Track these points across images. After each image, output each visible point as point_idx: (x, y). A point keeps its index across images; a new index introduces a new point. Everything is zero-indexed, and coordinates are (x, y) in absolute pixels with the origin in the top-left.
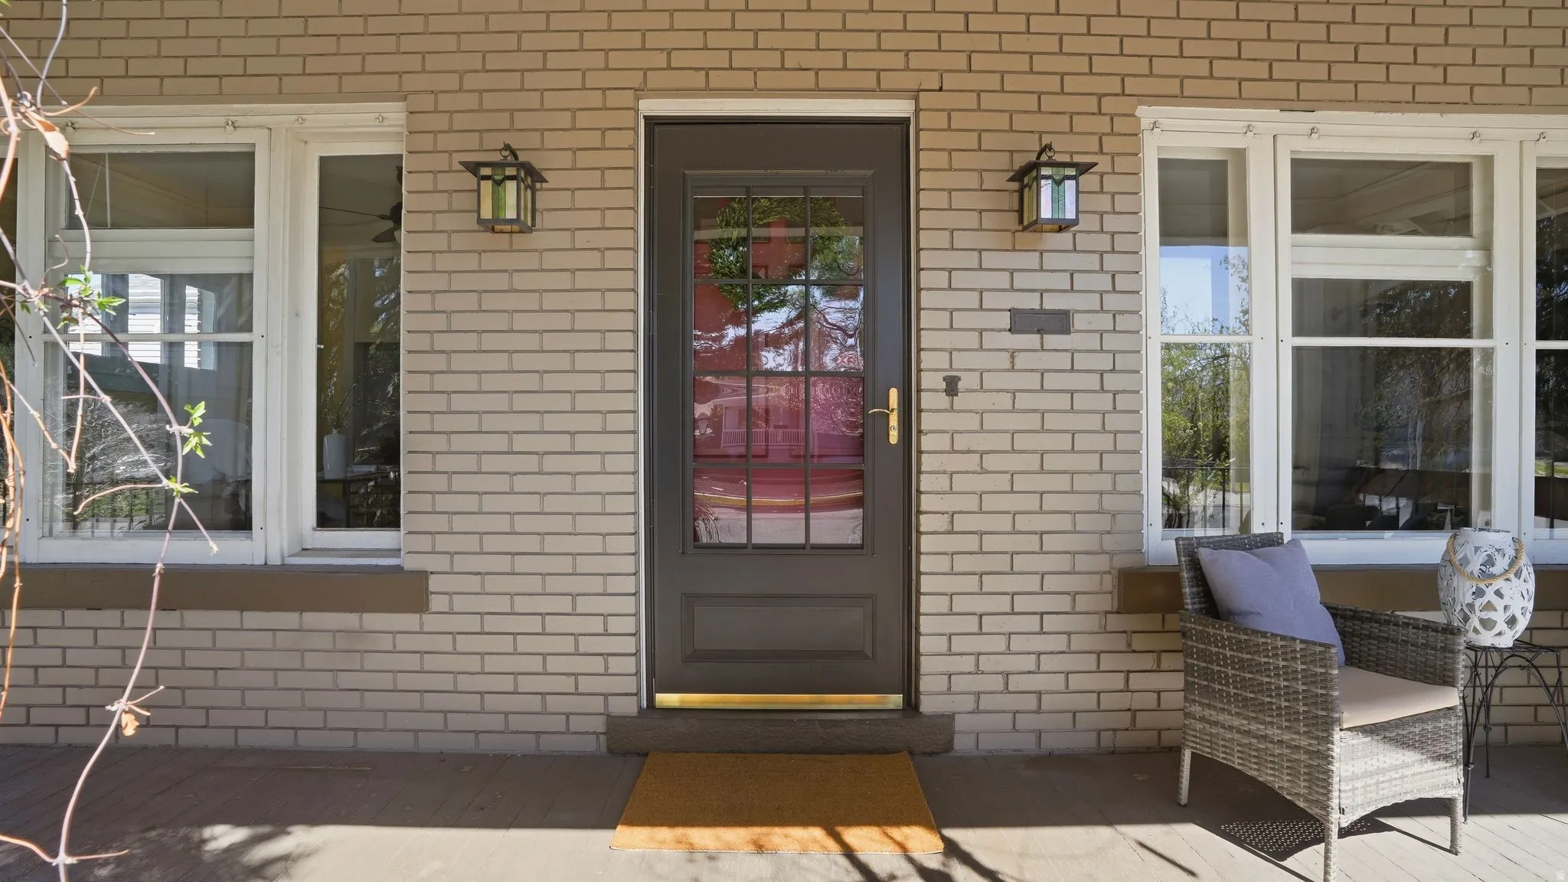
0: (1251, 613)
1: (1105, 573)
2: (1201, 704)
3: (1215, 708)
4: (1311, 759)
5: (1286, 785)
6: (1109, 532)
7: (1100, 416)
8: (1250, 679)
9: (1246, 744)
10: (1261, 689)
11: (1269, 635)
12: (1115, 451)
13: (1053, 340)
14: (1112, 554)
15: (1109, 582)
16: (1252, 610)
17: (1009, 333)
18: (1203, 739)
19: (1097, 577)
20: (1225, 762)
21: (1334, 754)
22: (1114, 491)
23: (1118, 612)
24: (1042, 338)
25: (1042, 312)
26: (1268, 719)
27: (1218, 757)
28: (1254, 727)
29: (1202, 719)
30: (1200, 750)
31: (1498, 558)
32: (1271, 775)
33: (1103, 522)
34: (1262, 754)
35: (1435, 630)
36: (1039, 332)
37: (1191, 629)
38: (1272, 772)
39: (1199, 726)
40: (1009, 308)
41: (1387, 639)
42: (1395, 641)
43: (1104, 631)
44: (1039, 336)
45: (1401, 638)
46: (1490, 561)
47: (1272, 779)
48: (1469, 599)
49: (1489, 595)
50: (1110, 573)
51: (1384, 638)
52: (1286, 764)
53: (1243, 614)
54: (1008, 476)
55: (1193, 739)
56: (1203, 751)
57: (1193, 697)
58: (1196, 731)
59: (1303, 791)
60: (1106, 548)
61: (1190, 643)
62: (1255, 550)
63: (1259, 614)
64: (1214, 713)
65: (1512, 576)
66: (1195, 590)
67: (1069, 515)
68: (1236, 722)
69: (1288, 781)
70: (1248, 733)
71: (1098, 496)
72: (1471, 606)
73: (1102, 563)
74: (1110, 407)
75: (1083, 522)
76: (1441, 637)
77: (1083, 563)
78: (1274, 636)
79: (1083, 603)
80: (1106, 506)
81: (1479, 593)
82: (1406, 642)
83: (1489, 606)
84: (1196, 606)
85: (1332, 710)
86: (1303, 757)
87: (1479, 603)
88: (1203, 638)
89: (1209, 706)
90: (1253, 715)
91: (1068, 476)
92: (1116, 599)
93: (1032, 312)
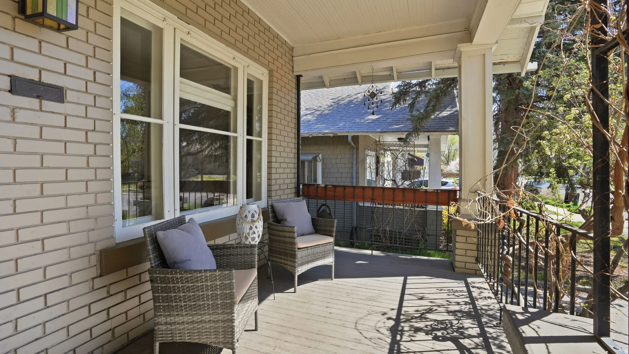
0: (186, 260)
1: (91, 255)
2: (165, 316)
3: (173, 316)
4: (224, 324)
5: (213, 340)
6: (93, 230)
7: (85, 158)
8: (193, 295)
9: (191, 328)
10: (199, 298)
11: (203, 271)
12: (96, 179)
13: (48, 105)
14: (95, 242)
15: (94, 260)
16: (187, 259)
17: (9, 94)
18: (167, 334)
19: (87, 258)
20: (180, 341)
21: (235, 318)
22: (96, 204)
23: (101, 276)
24: (41, 103)
25: (40, 83)
26: (203, 312)
27: (177, 340)
28: (195, 319)
29: (166, 323)
30: (165, 340)
31: (255, 214)
32: (205, 338)
33: (90, 224)
34: (200, 330)
35: (247, 247)
36: (38, 97)
37: (157, 277)
38: (206, 337)
39: (164, 327)
40: (9, 74)
41: (230, 255)
42: (233, 255)
43: (93, 290)
44: (38, 100)
45: (235, 253)
46: (253, 216)
47: (206, 340)
48: (248, 231)
49: (254, 229)
50: (94, 254)
51: (229, 255)
52: (212, 331)
53: (183, 262)
54: (11, 202)
55: (161, 336)
56: (167, 340)
57: (159, 314)
58: (163, 331)
59: (221, 340)
60: (91, 240)
61: (156, 285)
62: (180, 227)
63: (190, 260)
64: (172, 318)
65: (259, 220)
66: (155, 254)
67: (65, 223)
68: (186, 319)
69: (214, 338)
70: (192, 322)
71: (85, 208)
72: (248, 234)
73: (90, 249)
74: (92, 153)
75: (74, 227)
76: (249, 249)
77: (75, 252)
78: (206, 271)
79: (76, 278)
80: (91, 214)
81: (251, 228)
82: (237, 254)
83: (254, 233)
84: (156, 263)
85: (233, 298)
86: (221, 324)
87: (251, 231)
88: (163, 280)
89: (170, 315)
90: (195, 312)
91: (64, 198)
92: (99, 269)
93: (32, 81)
